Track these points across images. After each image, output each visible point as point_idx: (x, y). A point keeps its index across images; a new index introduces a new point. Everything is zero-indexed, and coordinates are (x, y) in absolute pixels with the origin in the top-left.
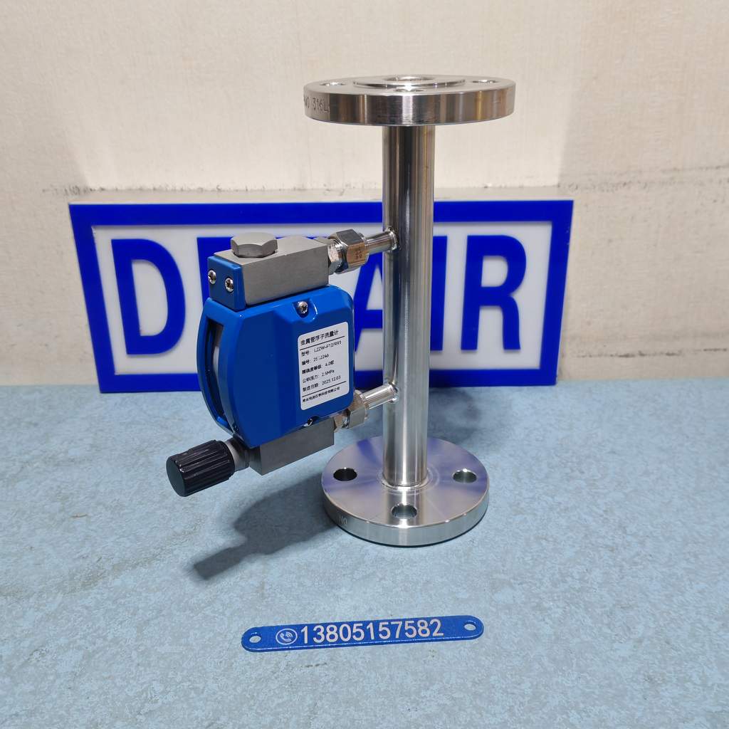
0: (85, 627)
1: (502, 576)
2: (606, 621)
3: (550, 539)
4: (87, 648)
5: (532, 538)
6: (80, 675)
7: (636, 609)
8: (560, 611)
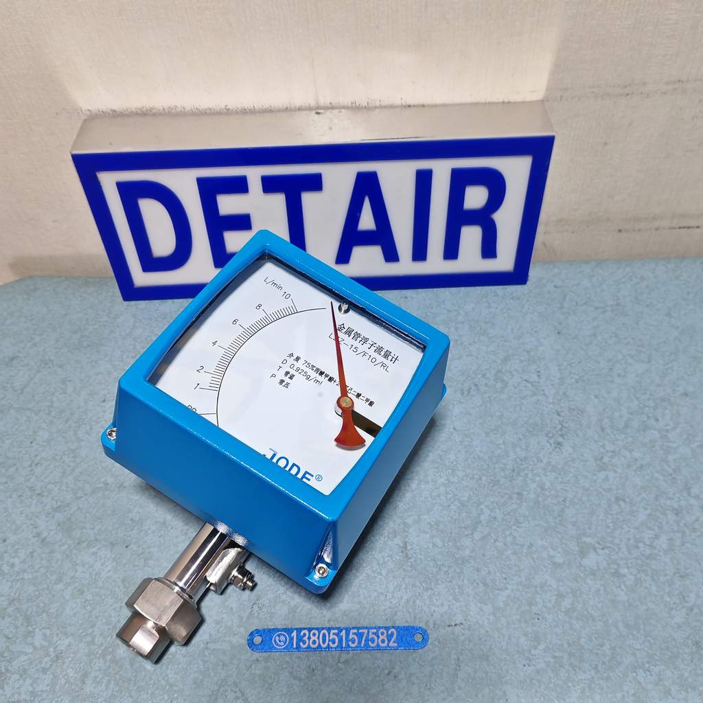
1: (588, 540)
2: (667, 590)
3: (627, 500)
5: (613, 499)
7: (690, 577)
8: (632, 578)
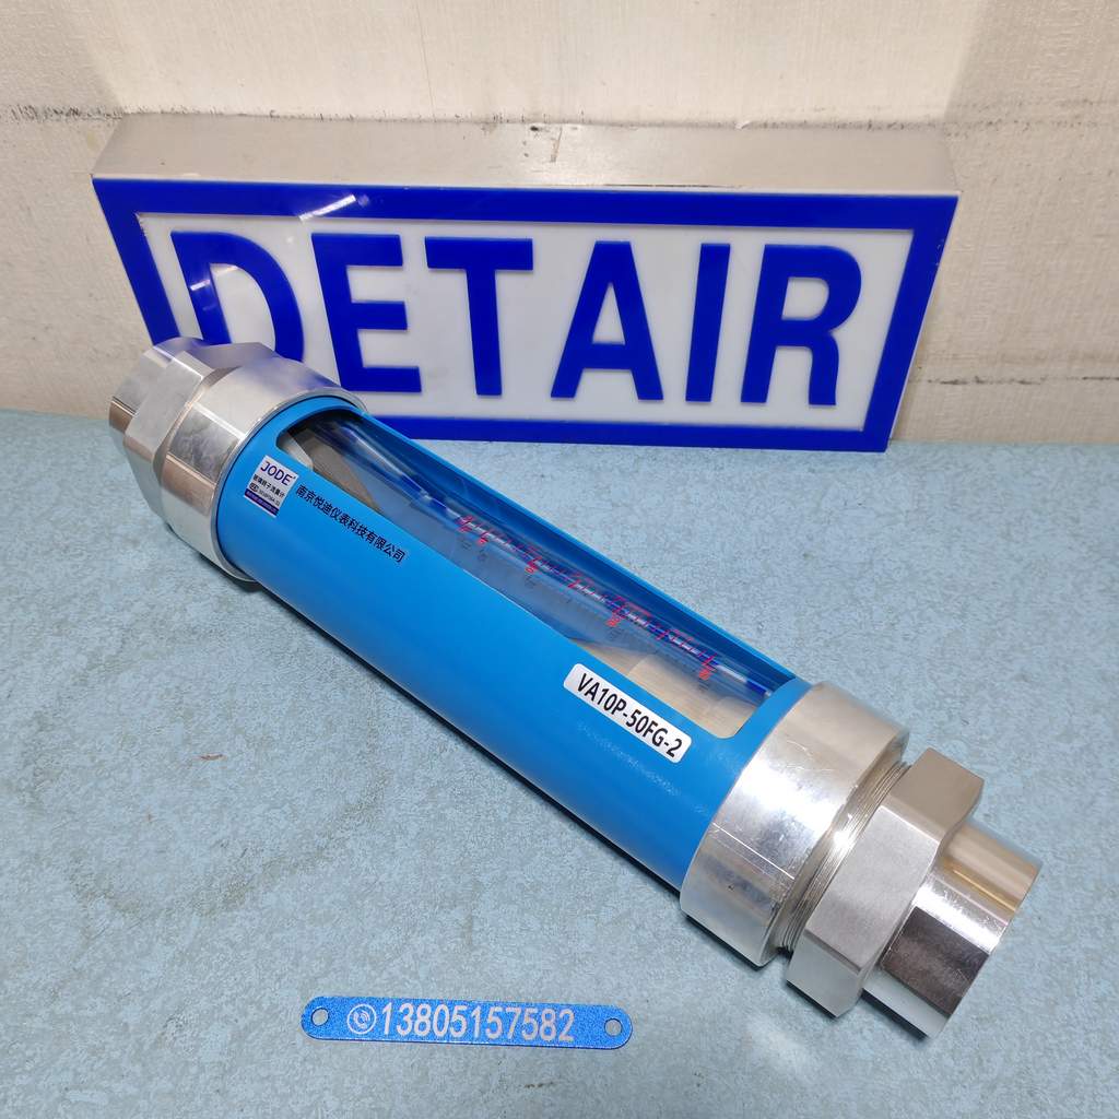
0: (231, 981)
4: (236, 1021)
6: (230, 1070)
